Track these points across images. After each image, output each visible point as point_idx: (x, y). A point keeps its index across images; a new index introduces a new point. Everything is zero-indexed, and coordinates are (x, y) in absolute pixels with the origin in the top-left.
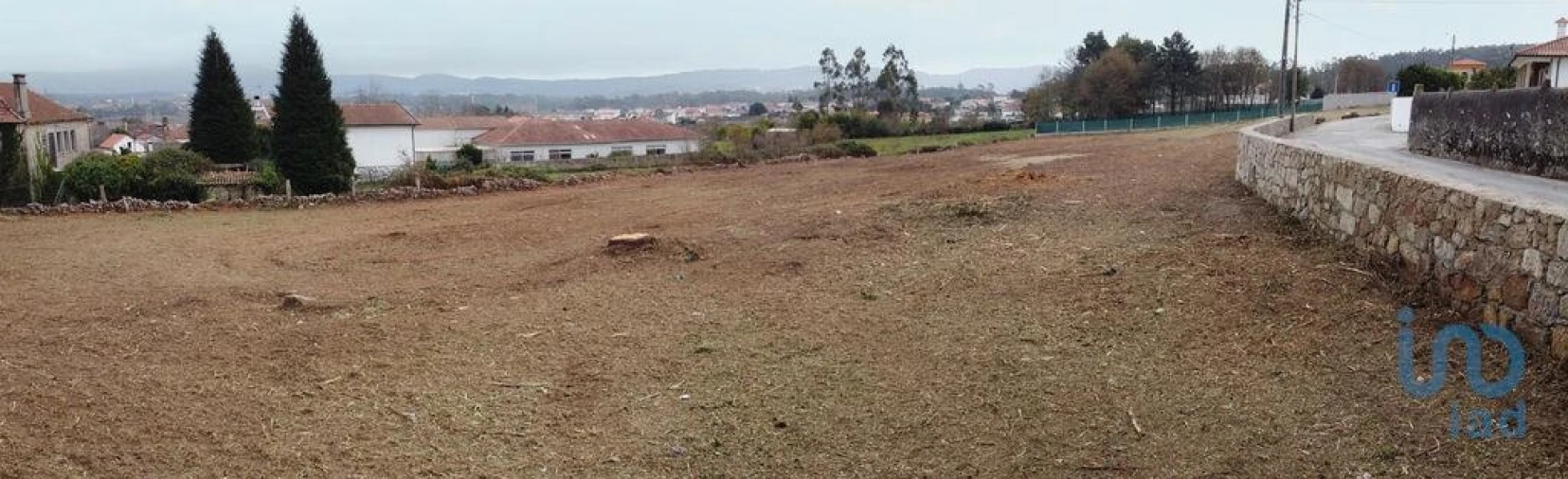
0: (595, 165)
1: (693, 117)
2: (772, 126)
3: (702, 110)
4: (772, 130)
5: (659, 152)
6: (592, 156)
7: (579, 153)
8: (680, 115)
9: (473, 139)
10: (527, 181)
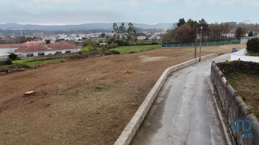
0: (50, 57)
1: (86, 37)
2: (101, 43)
3: (89, 35)
4: (101, 44)
5: (69, 52)
6: (50, 54)
7: (46, 53)
8: (83, 37)
9: (15, 50)
10: (21, 69)
